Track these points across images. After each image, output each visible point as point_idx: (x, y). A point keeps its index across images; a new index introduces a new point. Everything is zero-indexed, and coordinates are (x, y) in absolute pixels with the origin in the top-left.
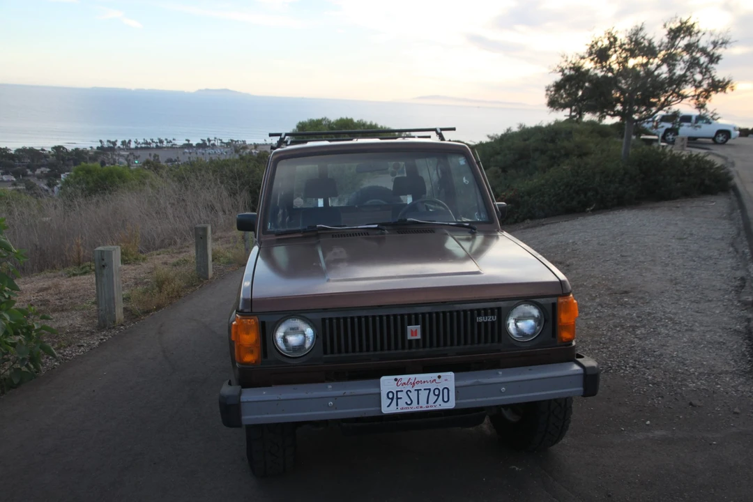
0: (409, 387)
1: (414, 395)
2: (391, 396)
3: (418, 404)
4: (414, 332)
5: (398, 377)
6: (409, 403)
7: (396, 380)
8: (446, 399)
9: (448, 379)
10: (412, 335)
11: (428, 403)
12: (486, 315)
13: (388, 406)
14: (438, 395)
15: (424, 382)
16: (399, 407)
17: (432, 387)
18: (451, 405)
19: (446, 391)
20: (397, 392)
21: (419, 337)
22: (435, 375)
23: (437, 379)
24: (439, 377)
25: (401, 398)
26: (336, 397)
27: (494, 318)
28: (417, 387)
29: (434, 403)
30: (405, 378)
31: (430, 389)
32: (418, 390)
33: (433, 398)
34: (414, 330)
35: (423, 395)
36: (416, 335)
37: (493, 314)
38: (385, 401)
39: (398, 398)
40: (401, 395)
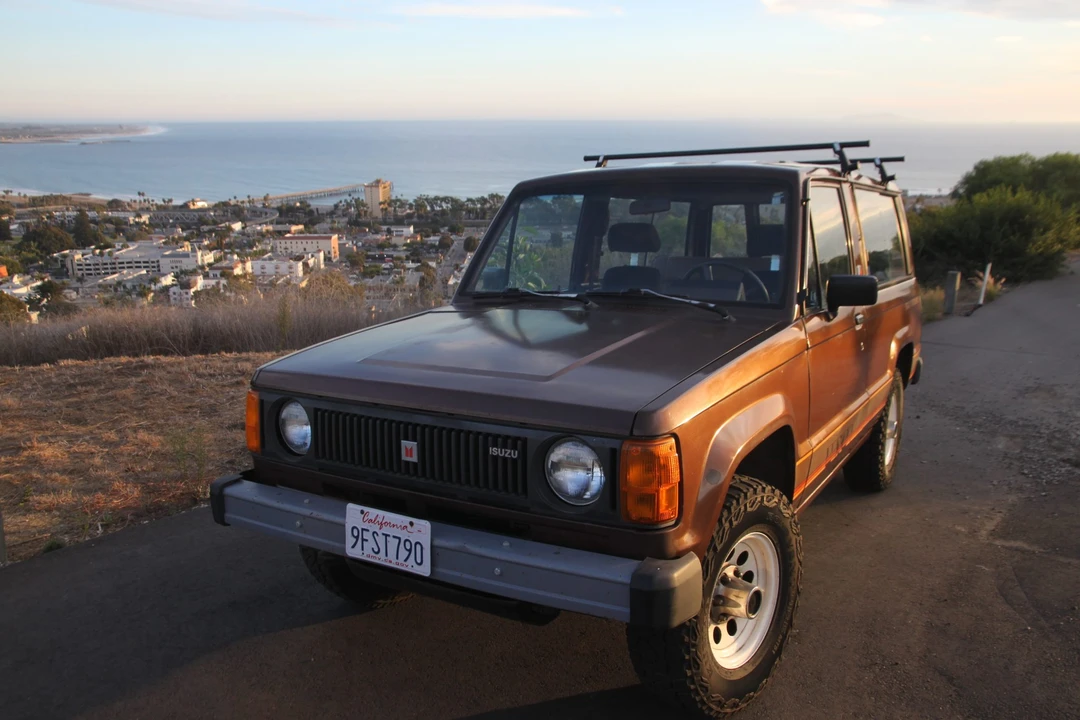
0: (376, 528)
1: (381, 540)
2: (356, 534)
3: (387, 555)
4: (409, 450)
5: (366, 509)
6: (376, 550)
7: (362, 512)
8: (419, 561)
9: (421, 531)
10: (407, 455)
11: (397, 558)
12: (505, 446)
13: (353, 547)
14: (410, 551)
15: (394, 526)
16: (366, 552)
17: (404, 535)
18: (425, 570)
19: (418, 547)
20: (363, 530)
21: (414, 459)
22: (406, 519)
23: (409, 526)
24: (411, 524)
25: (367, 540)
26: (304, 517)
27: (515, 455)
28: (386, 530)
29: (406, 560)
30: (373, 512)
31: (399, 539)
32: (386, 536)
33: (403, 554)
34: (409, 448)
35: (392, 543)
36: (411, 456)
37: (514, 447)
38: (350, 540)
39: (363, 540)
40: (367, 535)
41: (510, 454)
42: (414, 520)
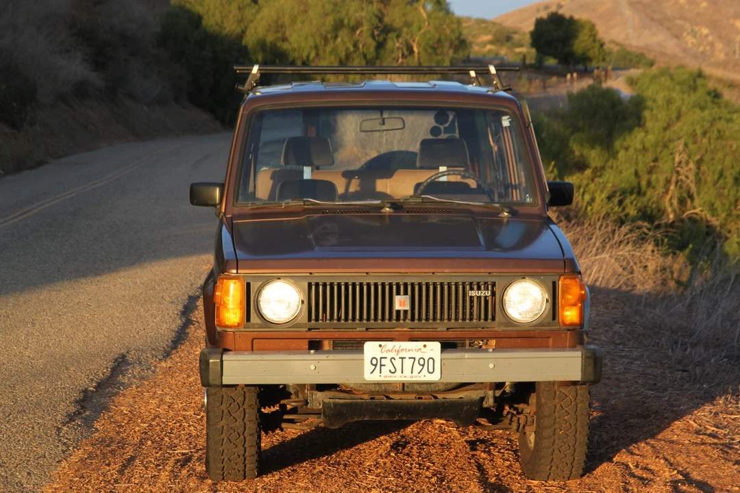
0: (393, 355)
1: (398, 363)
2: (374, 362)
3: (402, 373)
5: (383, 343)
6: (393, 370)
7: (380, 346)
8: (431, 370)
9: (434, 349)
10: (400, 305)
11: (412, 373)
12: (479, 289)
13: (371, 373)
14: (423, 365)
15: (409, 350)
16: (383, 374)
17: (418, 355)
18: (436, 377)
19: (431, 361)
20: (381, 358)
21: (407, 307)
22: (422, 344)
23: (423, 348)
24: (425, 346)
25: (384, 365)
26: (319, 361)
27: (488, 294)
28: (401, 355)
29: (419, 373)
30: (389, 345)
31: (414, 358)
32: (402, 358)
33: (417, 368)
34: (402, 300)
35: (408, 363)
36: (404, 306)
37: (486, 289)
38: (368, 367)
39: (381, 365)
40: (384, 361)
41: (485, 294)
42: (427, 343)
